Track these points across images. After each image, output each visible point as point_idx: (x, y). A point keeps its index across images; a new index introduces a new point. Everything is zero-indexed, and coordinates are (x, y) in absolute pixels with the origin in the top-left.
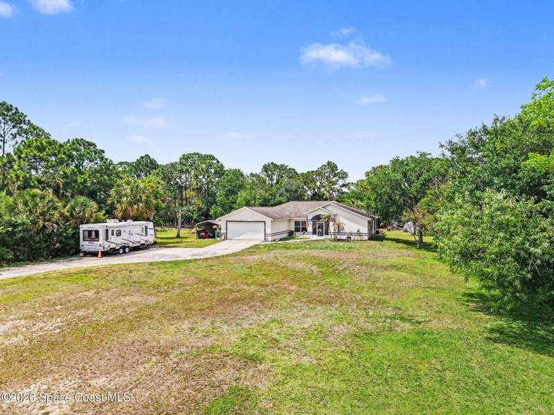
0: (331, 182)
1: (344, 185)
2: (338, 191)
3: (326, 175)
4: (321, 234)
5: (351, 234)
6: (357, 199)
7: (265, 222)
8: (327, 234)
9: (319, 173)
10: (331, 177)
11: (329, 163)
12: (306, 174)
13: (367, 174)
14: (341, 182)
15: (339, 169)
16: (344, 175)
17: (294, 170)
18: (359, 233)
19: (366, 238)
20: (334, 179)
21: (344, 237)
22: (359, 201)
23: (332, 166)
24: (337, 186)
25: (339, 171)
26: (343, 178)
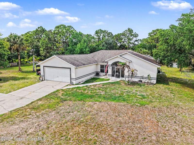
0: (129, 39)
1: (136, 41)
2: (133, 44)
3: (127, 35)
4: (118, 76)
5: (143, 77)
6: (143, 48)
7: (70, 68)
8: (123, 76)
9: (123, 34)
10: (130, 36)
11: (129, 29)
12: (117, 35)
13: (150, 34)
14: (135, 39)
15: (134, 32)
16: (136, 36)
17: (111, 33)
18: (149, 77)
19: (155, 82)
20: (131, 37)
21: (136, 80)
22: (144, 49)
23: (130, 31)
24: (133, 41)
25: (134, 33)
26: (136, 37)
